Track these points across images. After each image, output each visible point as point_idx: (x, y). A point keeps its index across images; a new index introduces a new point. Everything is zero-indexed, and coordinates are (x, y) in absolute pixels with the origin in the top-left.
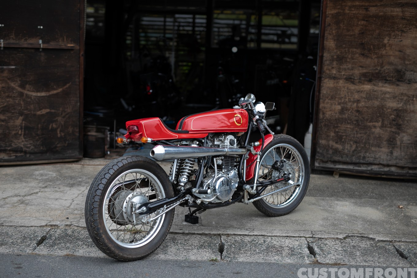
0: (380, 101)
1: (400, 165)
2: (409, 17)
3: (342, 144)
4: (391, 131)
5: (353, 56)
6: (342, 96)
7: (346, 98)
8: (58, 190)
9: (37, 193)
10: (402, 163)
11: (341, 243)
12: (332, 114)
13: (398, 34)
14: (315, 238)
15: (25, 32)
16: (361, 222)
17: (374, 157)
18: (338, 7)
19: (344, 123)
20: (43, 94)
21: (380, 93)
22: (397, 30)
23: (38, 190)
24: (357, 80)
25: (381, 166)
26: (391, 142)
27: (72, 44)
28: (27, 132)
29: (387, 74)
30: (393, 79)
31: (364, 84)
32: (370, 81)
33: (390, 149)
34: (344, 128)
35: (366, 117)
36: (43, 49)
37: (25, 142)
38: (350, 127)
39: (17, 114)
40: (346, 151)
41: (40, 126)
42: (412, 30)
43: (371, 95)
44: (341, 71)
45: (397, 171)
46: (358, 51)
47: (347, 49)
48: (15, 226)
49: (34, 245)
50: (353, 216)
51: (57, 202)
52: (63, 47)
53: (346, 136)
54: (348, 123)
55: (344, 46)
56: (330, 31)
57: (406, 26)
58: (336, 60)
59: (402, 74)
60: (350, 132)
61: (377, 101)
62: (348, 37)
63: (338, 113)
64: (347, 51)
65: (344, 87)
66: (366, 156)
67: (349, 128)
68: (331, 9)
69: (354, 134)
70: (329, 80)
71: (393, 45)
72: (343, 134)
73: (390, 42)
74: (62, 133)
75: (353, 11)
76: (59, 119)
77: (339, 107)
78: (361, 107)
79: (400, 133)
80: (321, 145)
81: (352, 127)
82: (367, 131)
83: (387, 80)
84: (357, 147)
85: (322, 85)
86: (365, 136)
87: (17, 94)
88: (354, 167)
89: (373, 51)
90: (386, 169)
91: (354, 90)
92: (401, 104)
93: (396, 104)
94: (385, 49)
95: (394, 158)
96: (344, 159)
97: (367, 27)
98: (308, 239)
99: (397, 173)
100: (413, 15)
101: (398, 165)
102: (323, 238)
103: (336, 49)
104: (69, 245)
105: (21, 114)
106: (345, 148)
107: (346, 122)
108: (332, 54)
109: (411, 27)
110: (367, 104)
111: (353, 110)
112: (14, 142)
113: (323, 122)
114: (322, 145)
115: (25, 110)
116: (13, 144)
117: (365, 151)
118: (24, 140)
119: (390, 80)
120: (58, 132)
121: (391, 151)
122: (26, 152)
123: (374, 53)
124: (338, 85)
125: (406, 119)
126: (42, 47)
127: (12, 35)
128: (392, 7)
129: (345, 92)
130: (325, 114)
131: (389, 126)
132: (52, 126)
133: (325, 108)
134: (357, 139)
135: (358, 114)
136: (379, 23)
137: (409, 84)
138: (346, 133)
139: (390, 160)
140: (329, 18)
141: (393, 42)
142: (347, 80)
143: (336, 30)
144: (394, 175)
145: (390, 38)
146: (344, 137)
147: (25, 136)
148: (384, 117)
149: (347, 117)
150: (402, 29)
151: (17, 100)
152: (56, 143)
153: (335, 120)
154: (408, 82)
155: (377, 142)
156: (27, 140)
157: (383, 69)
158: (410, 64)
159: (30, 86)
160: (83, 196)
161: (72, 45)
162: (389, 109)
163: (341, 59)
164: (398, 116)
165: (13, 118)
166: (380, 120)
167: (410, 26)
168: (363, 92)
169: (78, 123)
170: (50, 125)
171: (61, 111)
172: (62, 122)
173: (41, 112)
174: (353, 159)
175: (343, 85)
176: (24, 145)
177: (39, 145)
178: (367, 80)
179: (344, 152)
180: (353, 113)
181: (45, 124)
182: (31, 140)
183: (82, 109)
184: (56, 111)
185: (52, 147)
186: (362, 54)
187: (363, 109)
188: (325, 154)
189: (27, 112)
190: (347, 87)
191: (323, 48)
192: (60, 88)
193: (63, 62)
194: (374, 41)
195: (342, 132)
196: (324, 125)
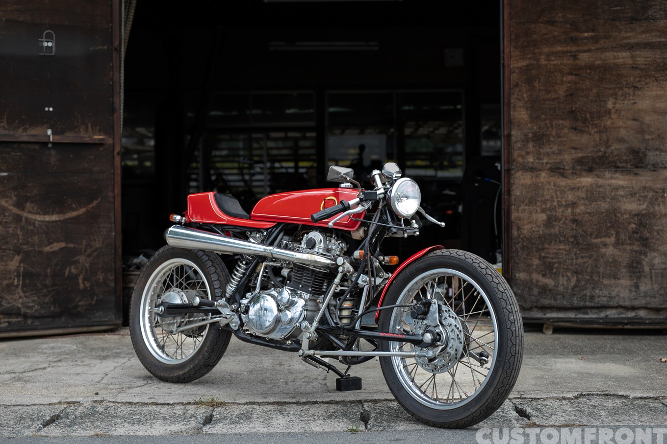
0: (609, 202)
1: (653, 306)
2: (643, 64)
3: (553, 276)
4: (632, 251)
5: (559, 131)
6: (547, 197)
7: (554, 201)
8: (81, 364)
9: (44, 368)
10: (655, 302)
11: (572, 403)
12: (533, 229)
13: (629, 93)
14: (525, 398)
15: (24, 117)
16: (601, 380)
17: (608, 295)
18: (529, 56)
19: (553, 242)
20: (54, 218)
21: (608, 188)
22: (626, 87)
23: (46, 365)
24: (570, 169)
25: (622, 310)
26: (635, 269)
27: (101, 135)
28: (27, 281)
29: (617, 158)
30: (627, 165)
31: (580, 176)
32: (590, 170)
33: (633, 280)
34: (555, 251)
35: (589, 230)
36: (53, 143)
37: (24, 299)
38: (564, 247)
39: (11, 252)
40: (561, 288)
41: (49, 270)
42: (650, 85)
43: (595, 193)
44: (542, 157)
45: (649, 317)
46: (567, 123)
47: (548, 122)
48: (5, 405)
49: (37, 426)
50: (586, 374)
51: (78, 377)
52: (87, 140)
53: (560, 263)
54: (560, 242)
55: (543, 116)
56: (518, 95)
57: (640, 79)
58: (533, 141)
59: (641, 155)
60: (564, 256)
61: (605, 202)
62: (548, 102)
63: (542, 226)
64: (548, 125)
65: (549, 183)
66: (594, 294)
67: (563, 249)
68: (517, 60)
69: (572, 259)
70: (524, 174)
71: (621, 110)
72: (553, 261)
73: (616, 105)
74: (86, 282)
75: (553, 61)
76: (82, 258)
77: (543, 217)
78: (579, 214)
79: (647, 253)
80: (519, 282)
81: (567, 247)
82: (593, 253)
83: (618, 167)
84: (578, 280)
85: (512, 181)
86: (590, 262)
87: (11, 218)
88: (576, 315)
89: (591, 123)
90: (631, 314)
91: (565, 187)
92: (644, 204)
93: (637, 204)
94: (610, 117)
95: (642, 294)
96: (559, 302)
97: (578, 85)
98: (513, 400)
99: (650, 319)
100: (650, 61)
101: (649, 306)
102: (539, 399)
103: (531, 123)
104: (99, 423)
105: (18, 251)
106: (559, 284)
107: (558, 240)
108: (525, 130)
109: (648, 80)
110: (588, 209)
111: (567, 219)
112: (6, 300)
113: (519, 242)
114: (521, 280)
115: (24, 245)
116: (4, 303)
117: (592, 286)
118: (22, 294)
119: (623, 167)
120: (80, 281)
121: (636, 283)
122: (25, 316)
123: (592, 125)
124: (539, 181)
125: (655, 228)
126: (51, 139)
127: (3, 122)
128: (615, 51)
129: (550, 191)
131: (628, 242)
132: (70, 270)
133: (520, 219)
134: (577, 266)
135: (576, 226)
136: (597, 77)
137: (654, 171)
138: (558, 258)
139: (635, 299)
140: (515, 75)
141: (622, 105)
142: (552, 171)
143: (529, 93)
144: (645, 324)
145: (616, 99)
146: (556, 265)
147: (25, 289)
148: (619, 228)
149: (557, 232)
150: (634, 84)
151: (10, 227)
152: (77, 300)
153: (539, 237)
154: (652, 169)
155: (612, 271)
156: (27, 294)
157: (609, 150)
158: (653, 139)
159: (33, 205)
160: (123, 369)
161: (102, 137)
162: (625, 213)
163: (539, 139)
164: (641, 224)
165: (5, 259)
166: (613, 232)
167: (646, 79)
168: (580, 190)
169: (114, 266)
170: (66, 269)
171: (84, 246)
172: (86, 264)
173: (52, 248)
174: (574, 301)
175: (547, 179)
176: (22, 304)
177: (47, 303)
178: (585, 170)
179: (558, 291)
180: (566, 225)
181: (58, 268)
182: (34, 295)
183: (119, 243)
184: (76, 246)
185: (71, 307)
186: (573, 128)
187: (582, 217)
188: (526, 296)
189: (28, 248)
190: (554, 183)
191: (510, 122)
192: (83, 208)
193: (86, 165)
194: (590, 107)
195: (551, 258)
196: (520, 248)
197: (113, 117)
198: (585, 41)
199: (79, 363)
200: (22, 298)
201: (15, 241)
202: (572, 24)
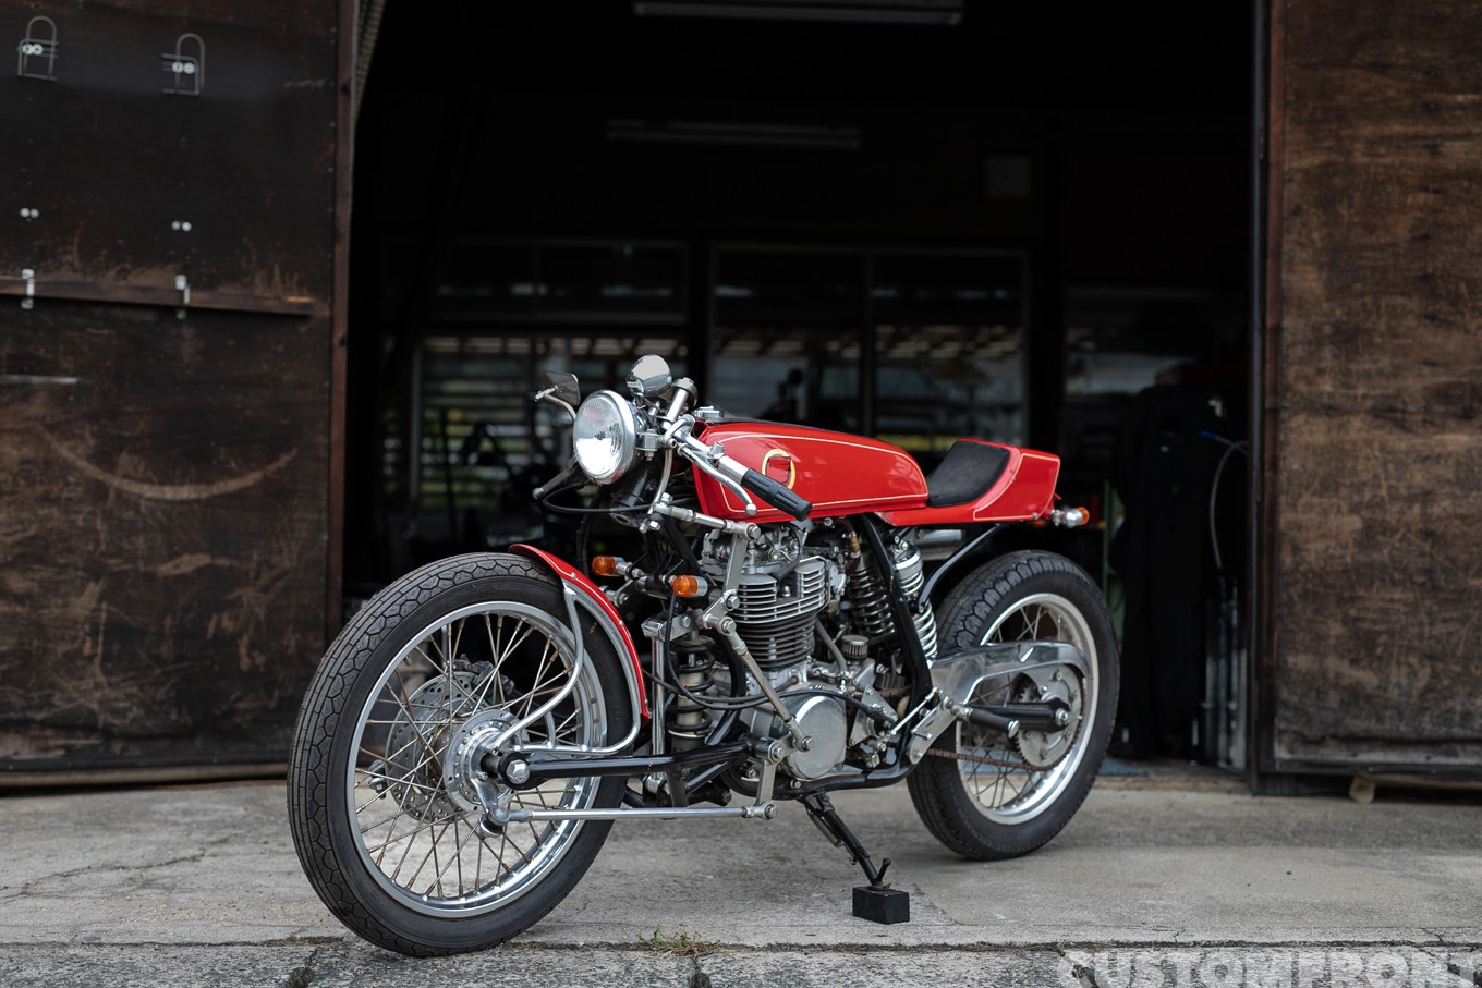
3: (1375, 665)
5: (1393, 323)
6: (1365, 477)
7: (1379, 486)
9: (194, 859)
12: (1331, 551)
15: (120, 241)
18: (1327, 144)
19: (1378, 583)
20: (186, 492)
23: (195, 852)
24: (1418, 413)
27: (302, 295)
28: (116, 647)
31: (1443, 429)
32: (1466, 416)
34: (1381, 604)
35: (1462, 557)
36: (190, 310)
37: (107, 691)
38: (1403, 596)
39: (80, 573)
40: (1394, 694)
41: (168, 622)
43: (1476, 469)
44: (1353, 381)
46: (1414, 304)
47: (1368, 299)
52: (271, 305)
53: (1391, 633)
54: (1394, 583)
55: (1358, 286)
56: (1300, 234)
58: (1332, 343)
60: (1403, 618)
62: (1369, 254)
63: (1351, 545)
64: (1369, 307)
65: (1369, 443)
66: (1472, 708)
67: (1400, 600)
68: (1299, 152)
69: (1421, 624)
70: (1311, 420)
72: (1377, 628)
74: (256, 654)
75: (1381, 156)
76: (248, 595)
77: (1354, 523)
78: (1439, 519)
80: (1294, 675)
81: (1410, 596)
82: (1471, 611)
84: (1435, 675)
85: (1282, 437)
86: (1463, 632)
87: (80, 489)
88: (1428, 758)
89: (1470, 304)
91: (1407, 453)
96: (1389, 727)
97: (1441, 216)
103: (1328, 300)
105: (95, 572)
106: (1389, 683)
107: (1388, 578)
108: (1315, 318)
110: (1461, 506)
111: (1409, 530)
112: (63, 691)
113: (1297, 582)
114: (1299, 672)
115: (111, 556)
116: (56, 700)
117: (1468, 689)
118: (101, 679)
120: (243, 650)
122: (108, 734)
123: (1473, 309)
124: (1347, 438)
126: (187, 299)
127: (71, 252)
129: (1373, 462)
130: (1301, 550)
132: (219, 623)
133: (1299, 527)
134: (1432, 642)
135: (1432, 547)
138: (1388, 622)
140: (1293, 187)
142: (1377, 416)
143: (1325, 230)
146: (1383, 638)
147: (110, 666)
149: (1388, 561)
151: (78, 513)
152: (233, 697)
153: (1344, 571)
156: (114, 679)
159: (136, 459)
161: (305, 300)
163: (1348, 338)
165: (63, 590)
168: (1442, 461)
169: (323, 616)
170: (209, 619)
171: (254, 565)
172: (257, 610)
173: (177, 567)
174: (1424, 725)
175: (1364, 434)
176: (101, 702)
177: (162, 703)
178: (1455, 415)
179: (1387, 699)
180: (1409, 544)
181: (191, 615)
182: (132, 683)
183: (337, 559)
184: (235, 563)
185: (218, 712)
186: (1426, 316)
187: (1446, 526)
188: (1311, 710)
189: (121, 564)
190: (1380, 443)
191: (1281, 299)
192: (254, 470)
193: (265, 367)
194: (1468, 267)
195: (1371, 620)
196: (1299, 596)
197: (333, 253)
198: (1458, 113)
199: (274, 846)
200: (102, 688)
201: (90, 547)
202: (1428, 73)
